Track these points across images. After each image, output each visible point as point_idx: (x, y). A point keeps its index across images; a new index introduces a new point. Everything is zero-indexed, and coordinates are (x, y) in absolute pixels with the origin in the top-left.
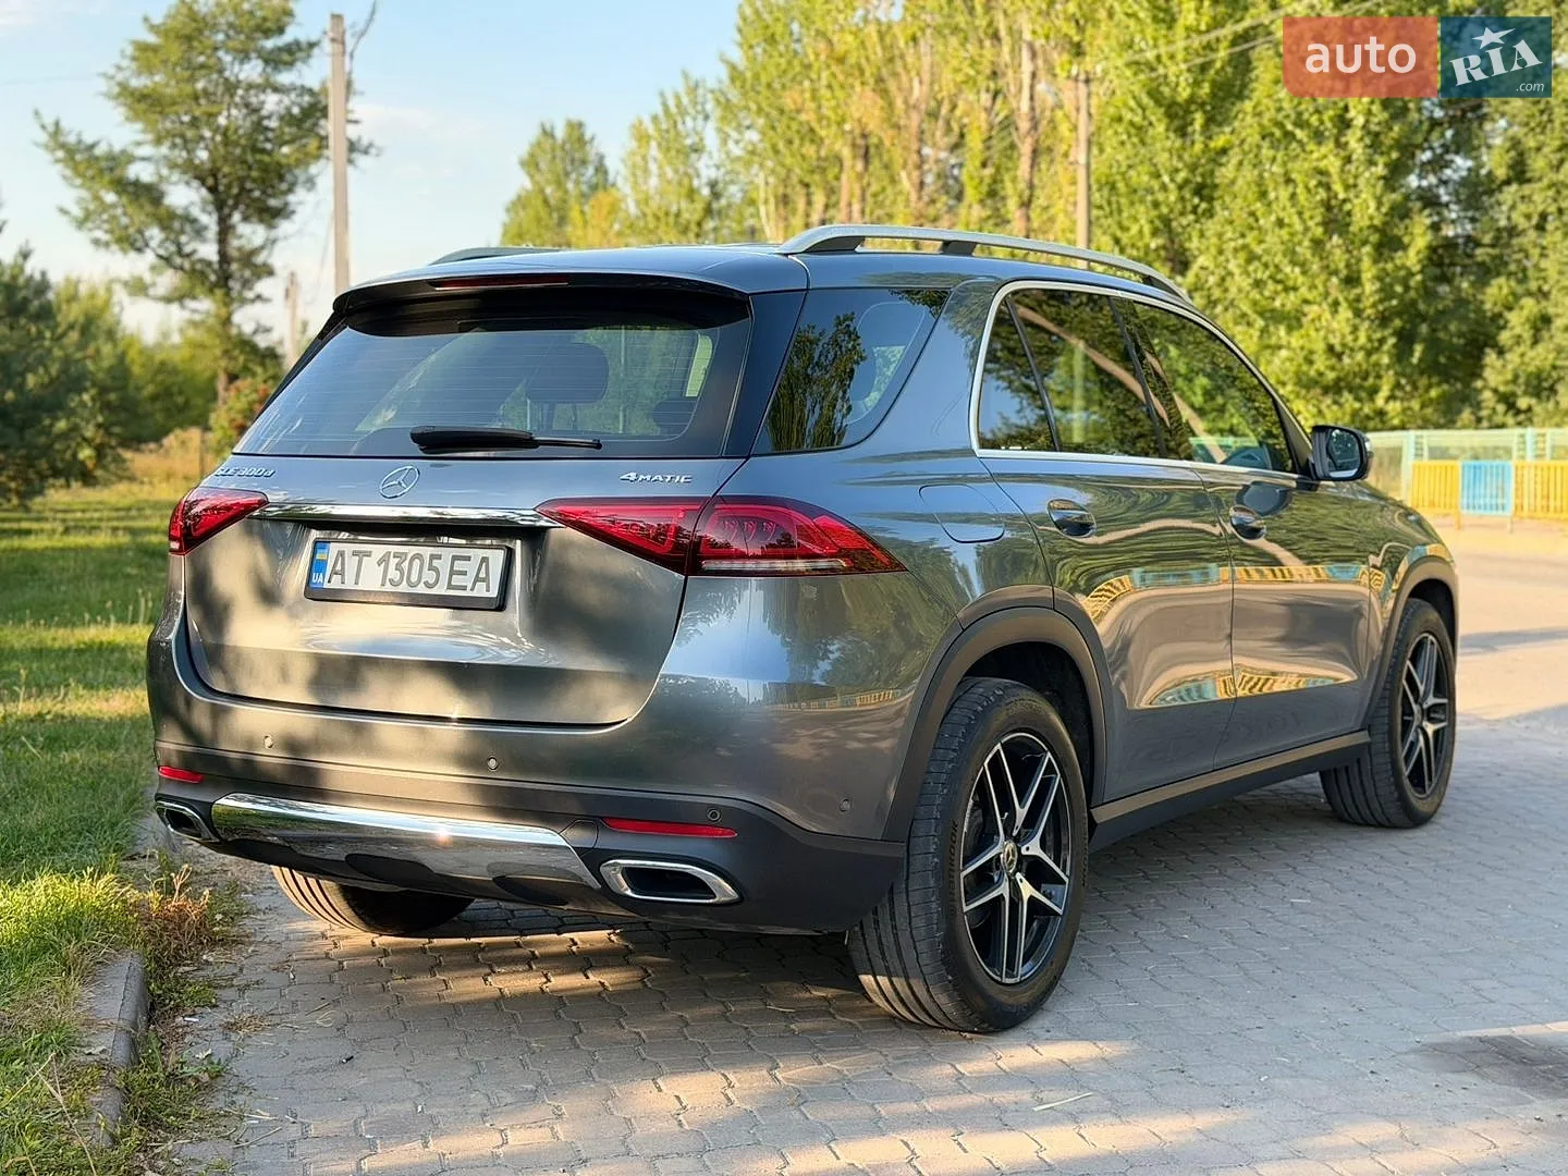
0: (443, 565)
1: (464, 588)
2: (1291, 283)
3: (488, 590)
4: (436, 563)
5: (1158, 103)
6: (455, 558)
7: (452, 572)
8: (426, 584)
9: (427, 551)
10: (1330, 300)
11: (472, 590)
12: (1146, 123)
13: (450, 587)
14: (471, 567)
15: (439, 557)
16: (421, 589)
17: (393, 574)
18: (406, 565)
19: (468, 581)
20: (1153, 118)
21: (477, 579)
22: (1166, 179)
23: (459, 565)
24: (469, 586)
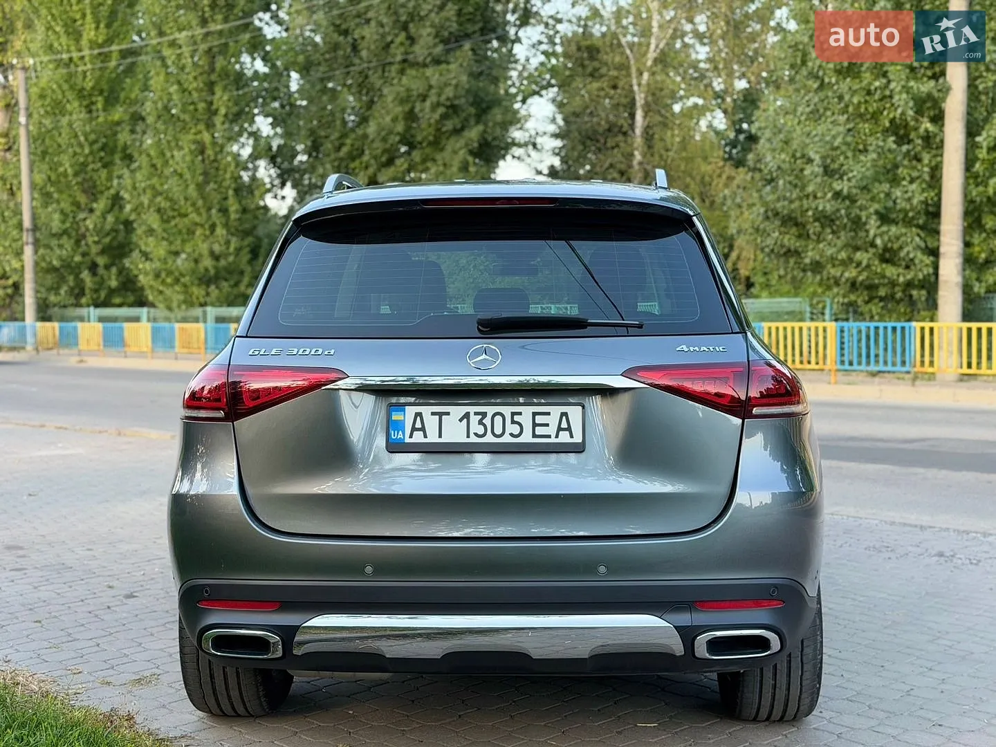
0: (526, 419)
1: (549, 436)
2: (183, 211)
3: (572, 436)
4: (516, 418)
5: (72, 88)
6: (534, 414)
7: (535, 425)
8: (512, 435)
9: (507, 411)
10: (210, 223)
11: (557, 436)
12: (65, 100)
13: (534, 436)
14: (553, 420)
15: (520, 414)
16: (507, 439)
17: (476, 428)
18: (487, 421)
19: (552, 430)
20: (70, 98)
21: (560, 429)
22: (82, 139)
23: (539, 419)
24: (553, 436)
